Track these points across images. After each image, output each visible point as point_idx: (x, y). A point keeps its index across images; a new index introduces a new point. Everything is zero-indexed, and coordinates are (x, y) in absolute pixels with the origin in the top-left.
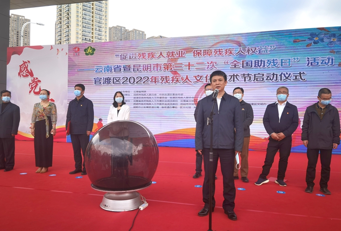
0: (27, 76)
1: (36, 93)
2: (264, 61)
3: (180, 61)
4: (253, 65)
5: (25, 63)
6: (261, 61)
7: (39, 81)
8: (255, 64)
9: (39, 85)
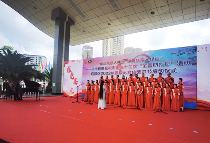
0: (69, 72)
1: (72, 79)
2: (158, 64)
3: (122, 65)
4: (153, 66)
5: (69, 67)
6: (156, 63)
7: (73, 74)
8: (154, 65)
9: (73, 75)
